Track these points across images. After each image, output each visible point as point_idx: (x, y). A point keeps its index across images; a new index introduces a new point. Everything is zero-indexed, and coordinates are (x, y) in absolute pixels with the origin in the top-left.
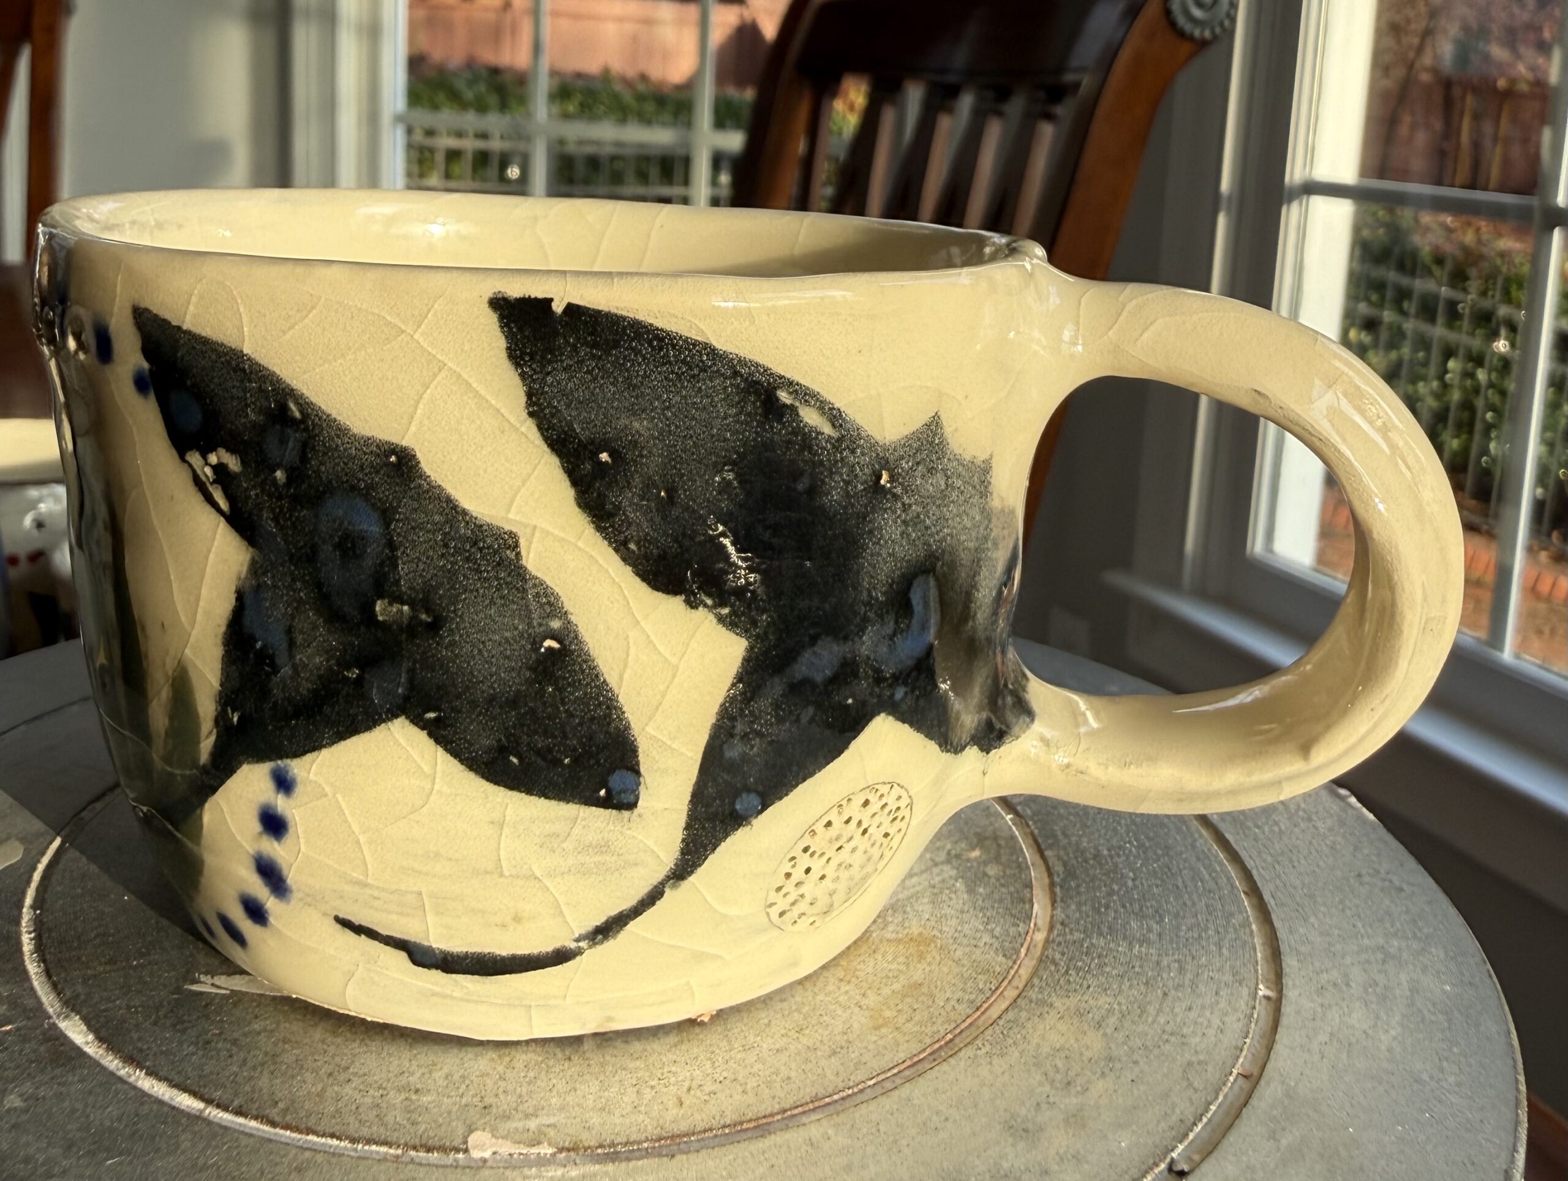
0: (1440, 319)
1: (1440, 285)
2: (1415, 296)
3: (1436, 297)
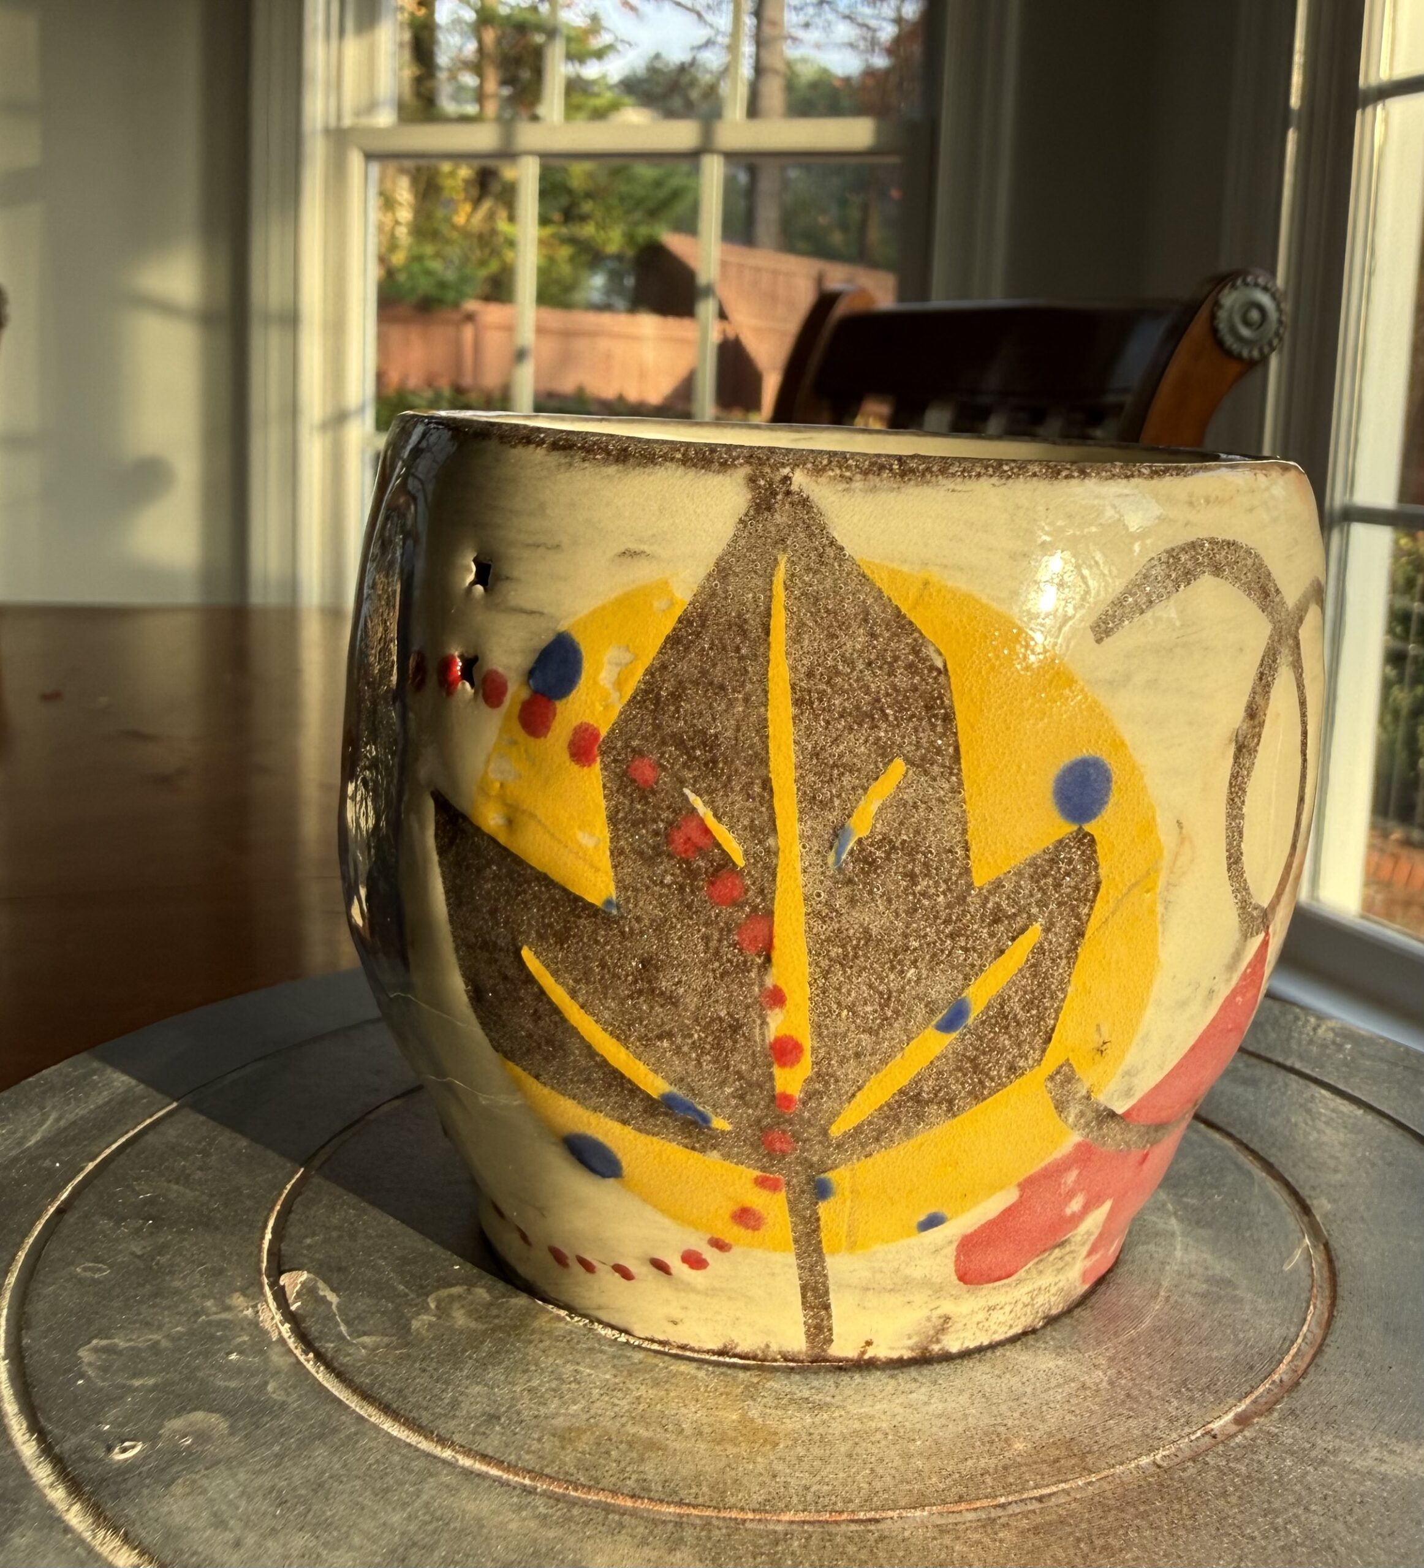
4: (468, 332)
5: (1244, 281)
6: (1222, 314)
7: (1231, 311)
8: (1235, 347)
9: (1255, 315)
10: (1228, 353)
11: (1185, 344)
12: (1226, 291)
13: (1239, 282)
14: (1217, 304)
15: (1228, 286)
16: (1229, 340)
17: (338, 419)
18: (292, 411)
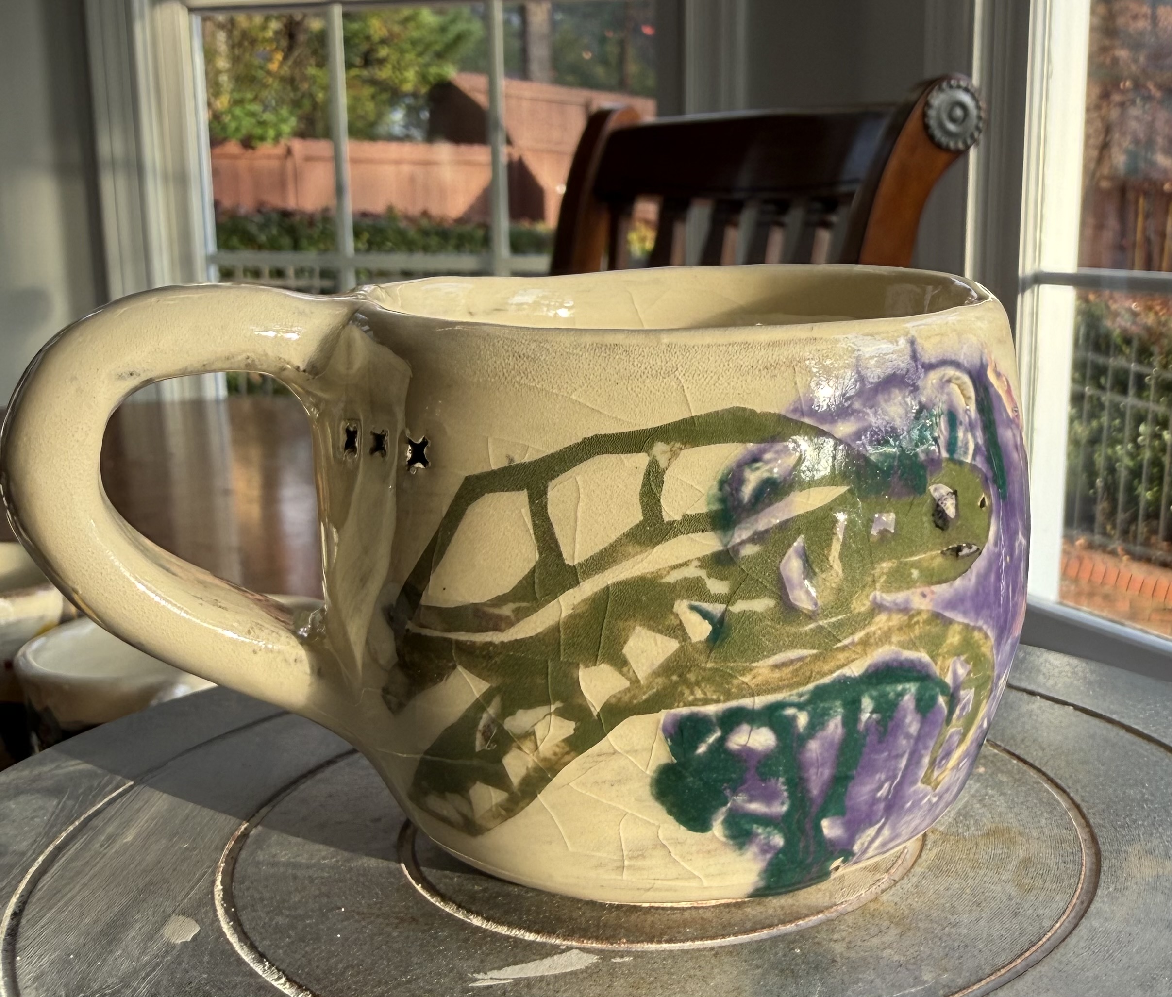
0: (1131, 391)
1: (1129, 361)
2: (1110, 373)
3: (1126, 372)
4: (289, 165)
5: (949, 83)
6: (932, 113)
7: (939, 110)
8: (943, 139)
10: (939, 146)
11: (903, 140)
12: (934, 93)
13: (944, 85)
14: (927, 105)
15: (936, 87)
16: (938, 134)
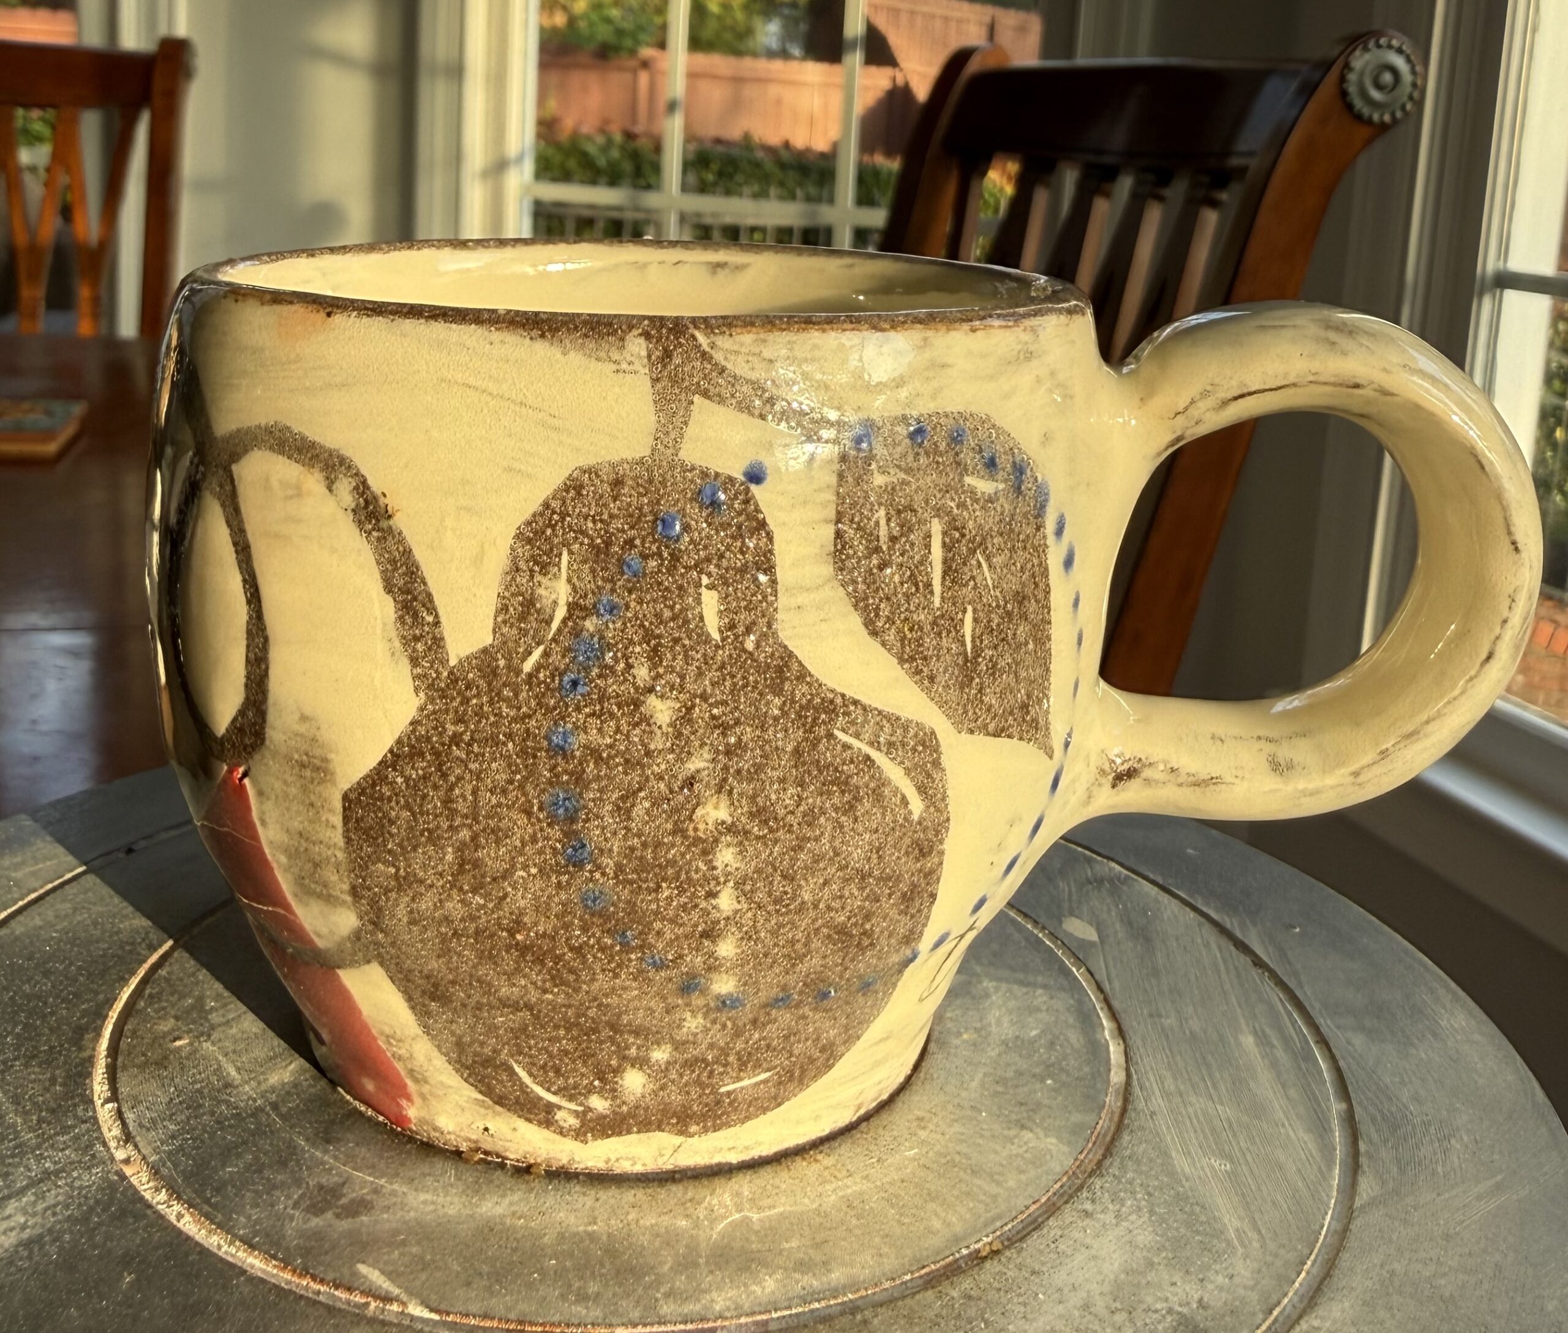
4: (644, 78)
5: (1377, 41)
6: (1352, 77)
7: (1362, 74)
8: (1366, 111)
9: (1387, 77)
10: (1358, 117)
11: (1313, 107)
12: (1357, 53)
13: (1371, 44)
14: (1347, 66)
15: (1361, 47)
16: (1358, 103)
17: (498, 167)
18: (456, 157)
